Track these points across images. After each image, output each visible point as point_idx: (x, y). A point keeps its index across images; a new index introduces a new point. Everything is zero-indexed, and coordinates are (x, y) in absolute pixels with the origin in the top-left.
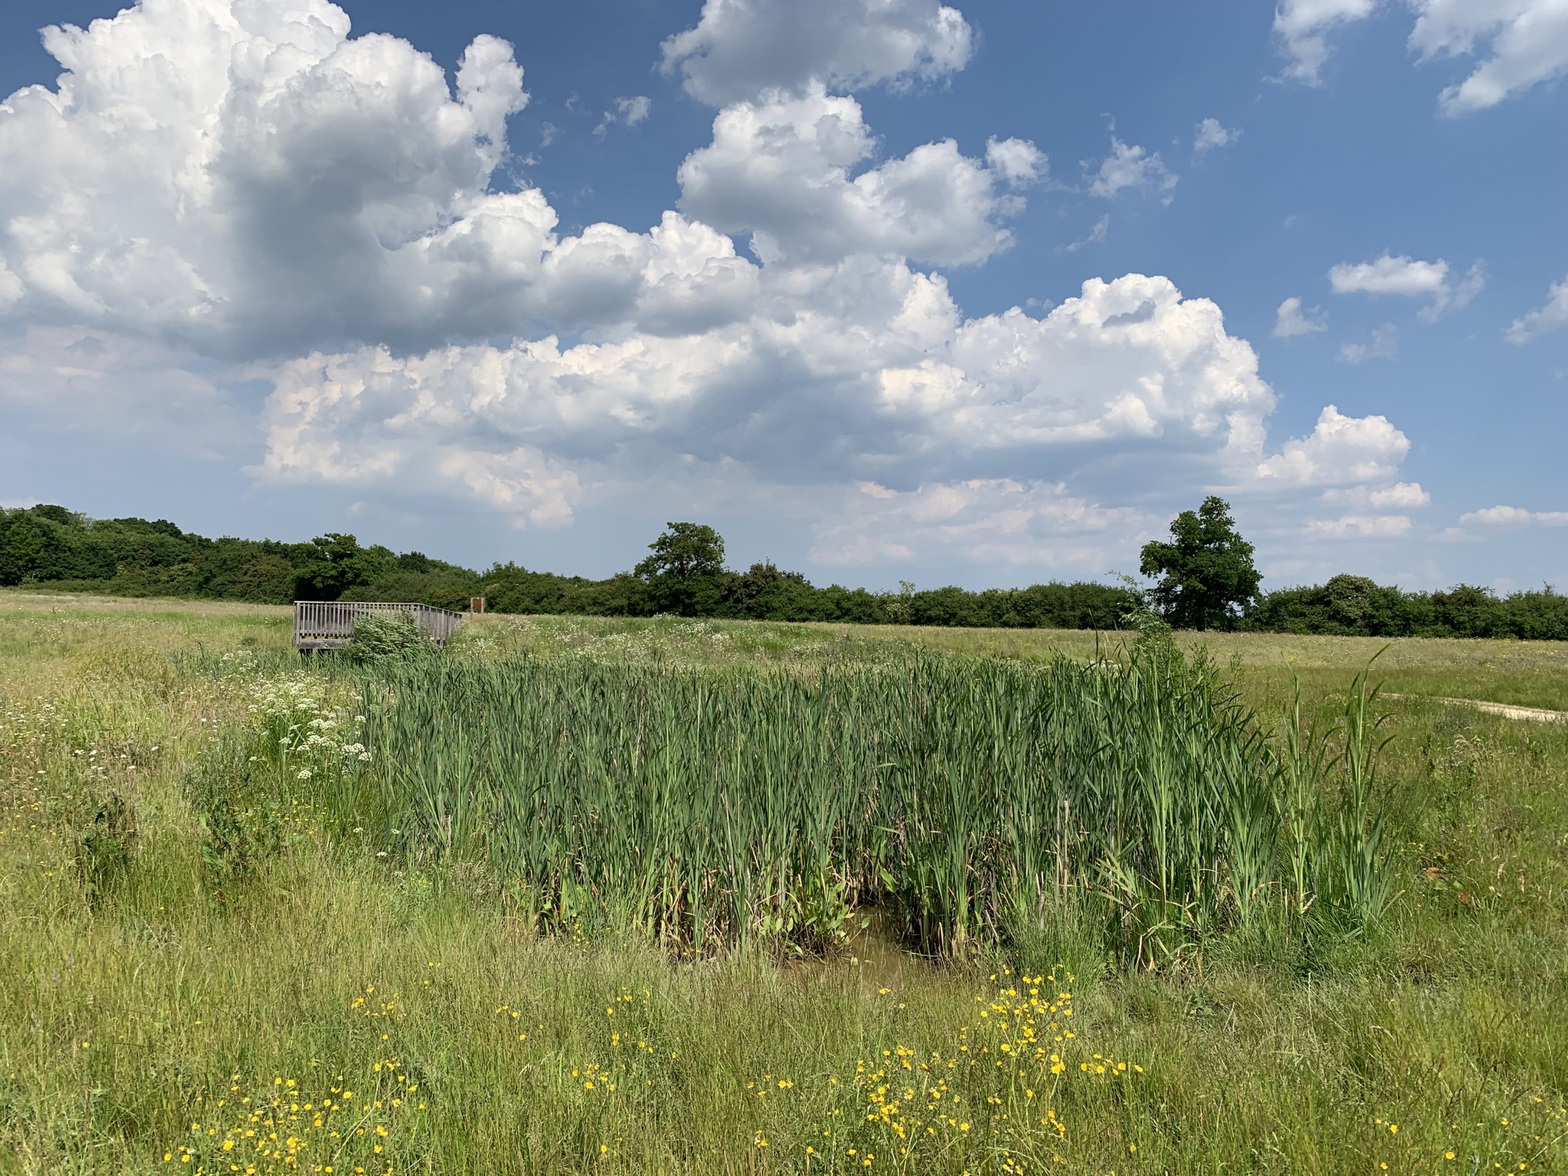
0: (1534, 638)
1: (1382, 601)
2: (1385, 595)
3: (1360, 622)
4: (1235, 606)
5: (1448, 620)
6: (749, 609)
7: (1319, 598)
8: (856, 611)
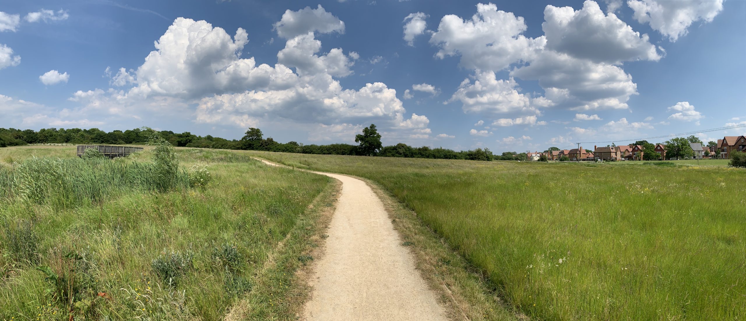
0: (438, 158)
1: (407, 149)
2: (408, 148)
3: (403, 154)
4: (377, 150)
5: (421, 154)
6: (266, 148)
7: (394, 148)
8: (290, 150)
